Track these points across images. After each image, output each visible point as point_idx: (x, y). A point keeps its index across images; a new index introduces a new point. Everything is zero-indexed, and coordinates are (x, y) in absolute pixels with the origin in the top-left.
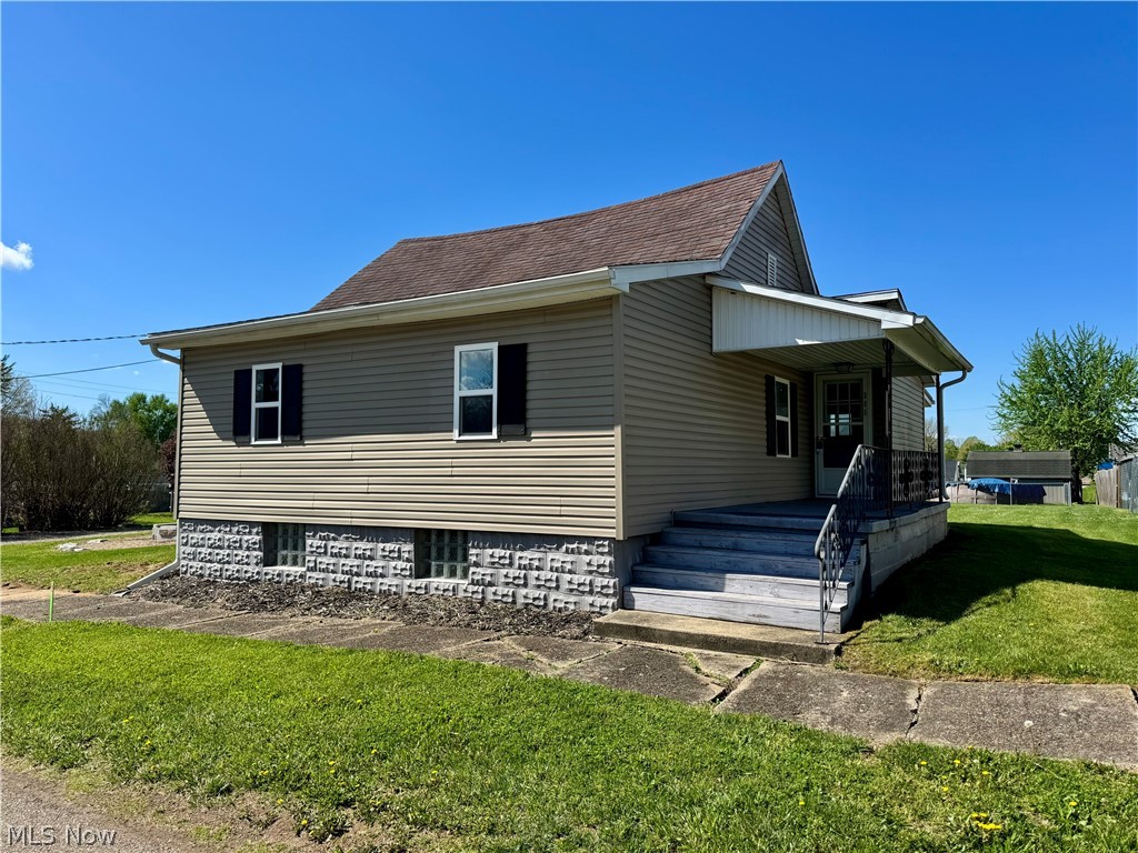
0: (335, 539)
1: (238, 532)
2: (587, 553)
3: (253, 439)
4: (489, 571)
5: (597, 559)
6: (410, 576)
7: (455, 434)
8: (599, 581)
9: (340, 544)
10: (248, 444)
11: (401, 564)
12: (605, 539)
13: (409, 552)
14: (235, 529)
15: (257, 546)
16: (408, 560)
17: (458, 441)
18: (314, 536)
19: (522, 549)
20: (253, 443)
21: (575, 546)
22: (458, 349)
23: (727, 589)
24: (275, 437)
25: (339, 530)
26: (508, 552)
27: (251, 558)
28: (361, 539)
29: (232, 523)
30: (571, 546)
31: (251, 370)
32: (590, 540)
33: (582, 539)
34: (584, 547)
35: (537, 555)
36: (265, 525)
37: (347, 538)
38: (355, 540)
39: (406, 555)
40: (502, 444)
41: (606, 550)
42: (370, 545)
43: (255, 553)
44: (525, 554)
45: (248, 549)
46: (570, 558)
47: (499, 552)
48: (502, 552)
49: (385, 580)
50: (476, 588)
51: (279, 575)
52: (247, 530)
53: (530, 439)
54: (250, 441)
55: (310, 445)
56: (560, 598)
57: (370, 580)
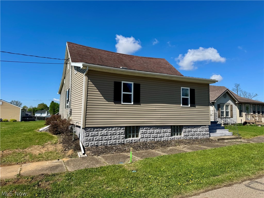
0: (149, 129)
1: (115, 130)
2: (205, 128)
3: (122, 102)
4: (188, 133)
5: (207, 129)
6: (170, 136)
7: (181, 105)
8: (207, 133)
9: (151, 130)
10: (120, 103)
11: (168, 134)
12: (208, 125)
13: (170, 131)
14: (114, 129)
15: (123, 133)
16: (170, 133)
17: (182, 107)
18: (143, 129)
19: (193, 128)
20: (122, 103)
21: (203, 127)
22: (182, 88)
23: (217, 132)
24: (131, 102)
25: (151, 127)
26: (191, 129)
27: (120, 137)
28: (157, 129)
29: (113, 127)
30: (202, 127)
31: (121, 83)
32: (205, 126)
33: (204, 126)
34: (204, 127)
35: (196, 129)
36: (126, 127)
37: (153, 129)
38: (155, 129)
39: (169, 132)
40: (191, 108)
41: (208, 127)
42: (160, 130)
43: (122, 136)
44: (194, 129)
45: (119, 134)
46: (202, 129)
47: (189, 129)
48: (190, 129)
49: (164, 138)
50: (185, 137)
51: (131, 141)
52: (119, 129)
53: (195, 107)
54: (121, 103)
55: (142, 105)
56: (201, 136)
57: (160, 138)
